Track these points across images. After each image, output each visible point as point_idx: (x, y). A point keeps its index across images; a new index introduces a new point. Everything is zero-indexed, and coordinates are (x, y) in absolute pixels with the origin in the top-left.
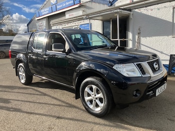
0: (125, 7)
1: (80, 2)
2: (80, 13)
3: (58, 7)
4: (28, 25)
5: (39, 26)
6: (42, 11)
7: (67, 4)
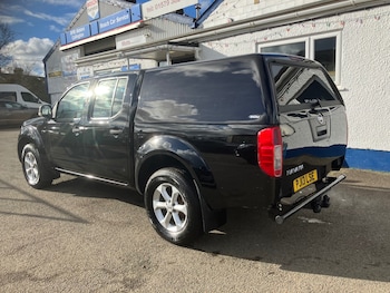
0: (217, 31)
1: (141, 18)
2: (141, 39)
3: (102, 26)
4: (44, 61)
5: (67, 64)
6: (72, 32)
7: (119, 20)
